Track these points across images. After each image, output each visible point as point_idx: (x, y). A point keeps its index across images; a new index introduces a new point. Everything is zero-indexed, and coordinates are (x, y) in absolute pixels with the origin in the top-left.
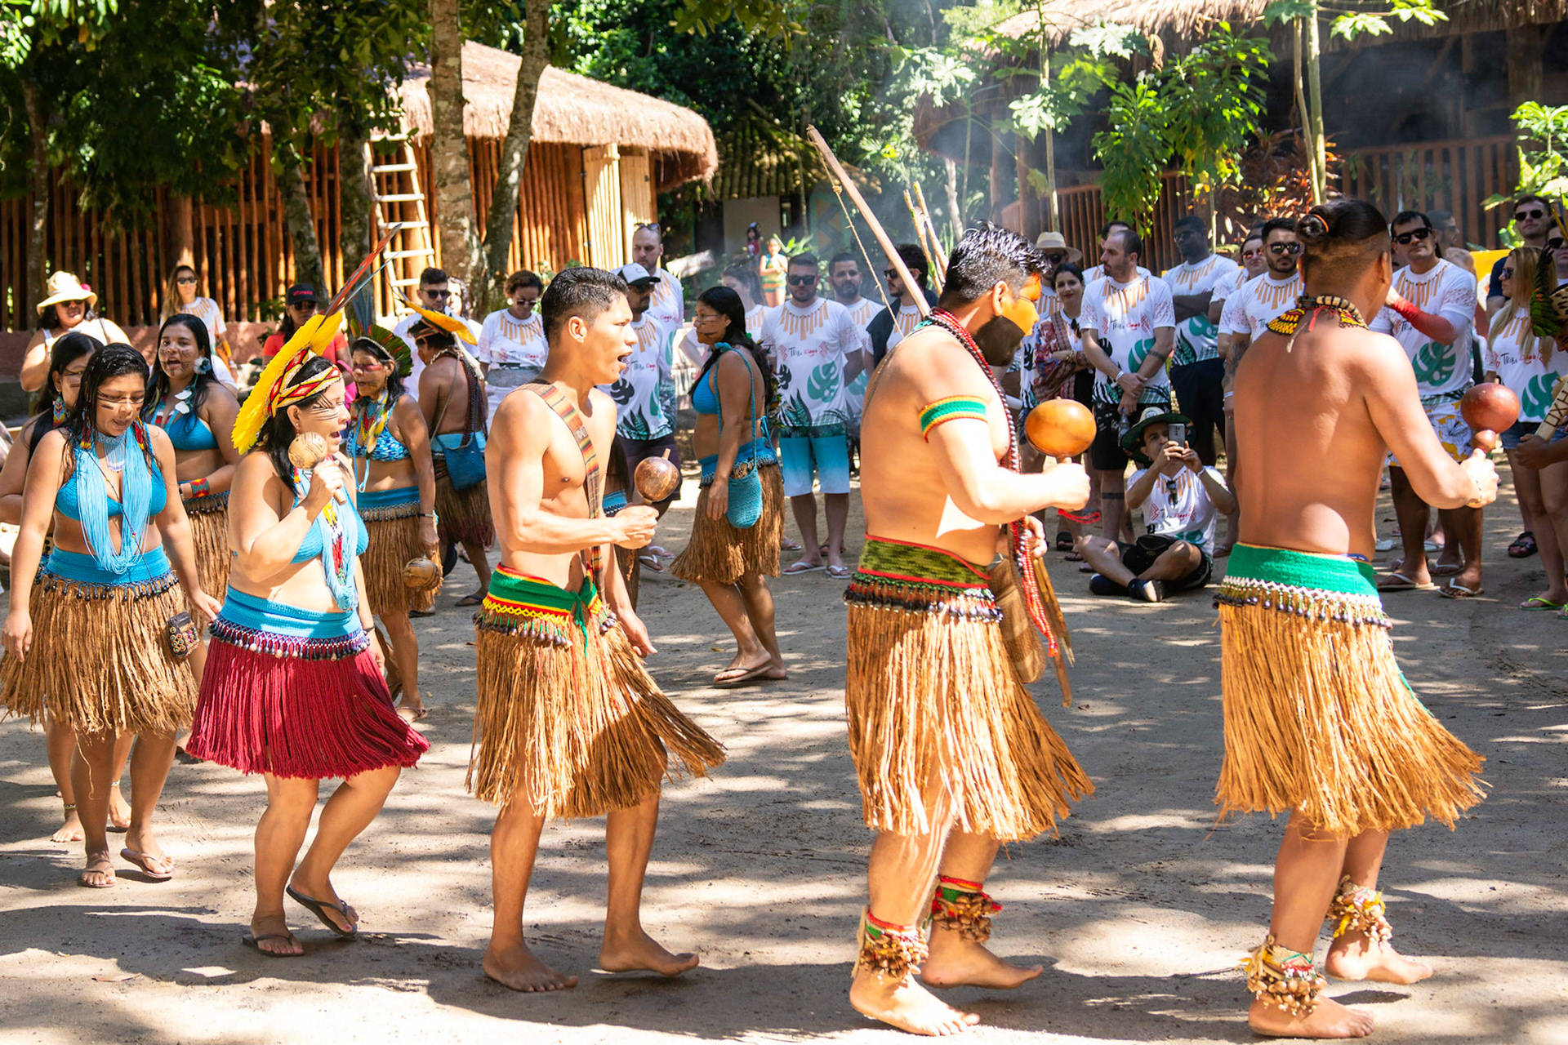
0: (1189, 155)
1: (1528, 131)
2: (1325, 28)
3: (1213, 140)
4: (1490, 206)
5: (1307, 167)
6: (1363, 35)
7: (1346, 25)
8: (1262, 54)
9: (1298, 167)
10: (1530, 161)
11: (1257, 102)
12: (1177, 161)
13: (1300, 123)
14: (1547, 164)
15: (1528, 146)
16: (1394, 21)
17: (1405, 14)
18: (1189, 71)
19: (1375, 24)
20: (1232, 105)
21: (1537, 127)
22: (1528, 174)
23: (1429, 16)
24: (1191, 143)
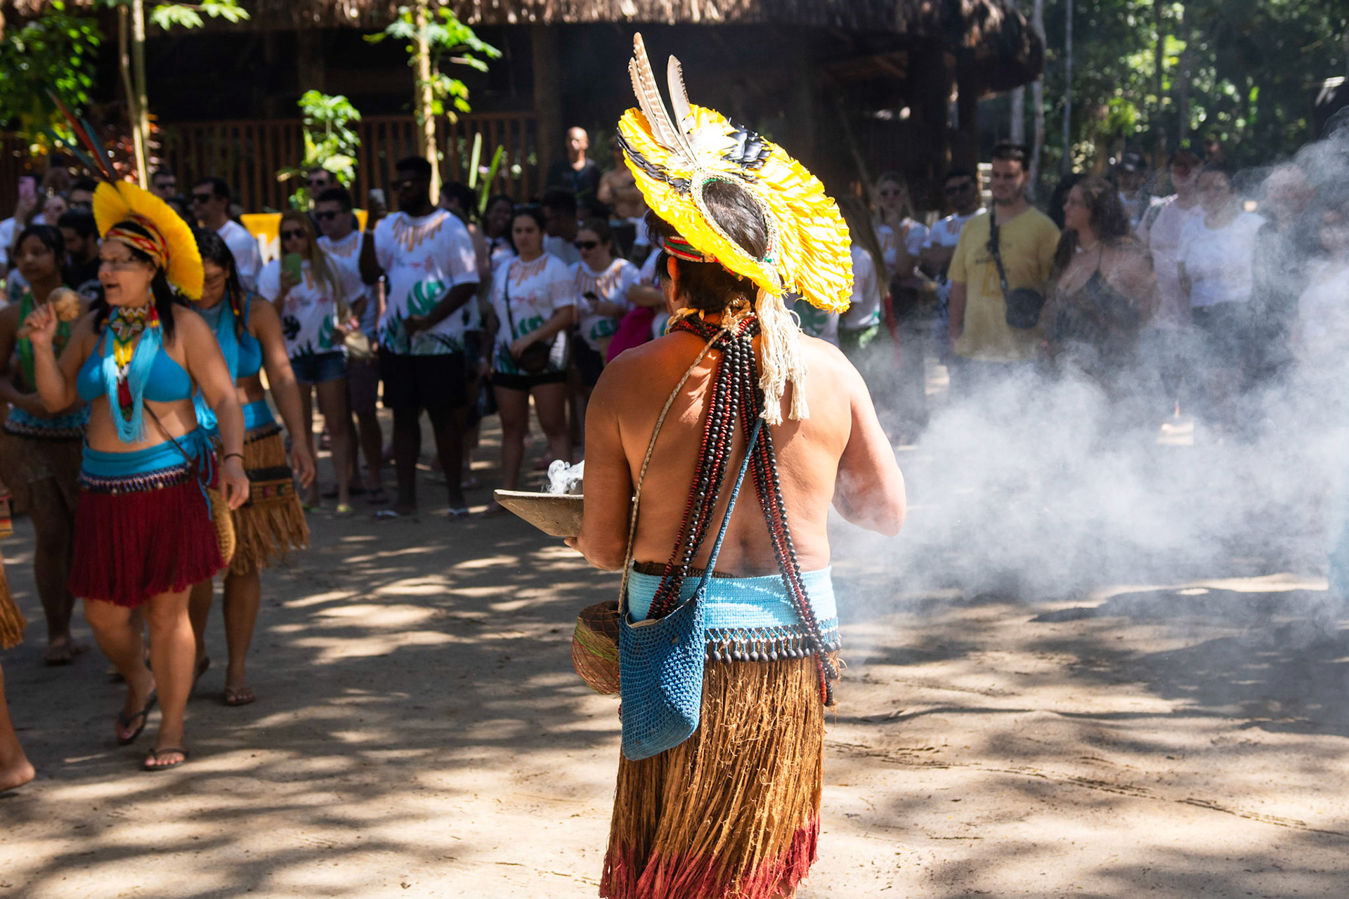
0: (27, 119)
1: (312, 116)
2: (147, 16)
3: (49, 107)
4: (283, 177)
5: (130, 135)
6: (177, 26)
7: (164, 15)
8: (93, 34)
9: (124, 134)
10: (315, 141)
11: (88, 75)
12: (15, 124)
13: (124, 97)
14: (327, 144)
15: (312, 129)
16: (204, 15)
17: (213, 9)
18: (27, 44)
19: (188, 17)
20: (65, 77)
21: (318, 113)
22: (313, 151)
23: (234, 13)
24: (27, 108)
